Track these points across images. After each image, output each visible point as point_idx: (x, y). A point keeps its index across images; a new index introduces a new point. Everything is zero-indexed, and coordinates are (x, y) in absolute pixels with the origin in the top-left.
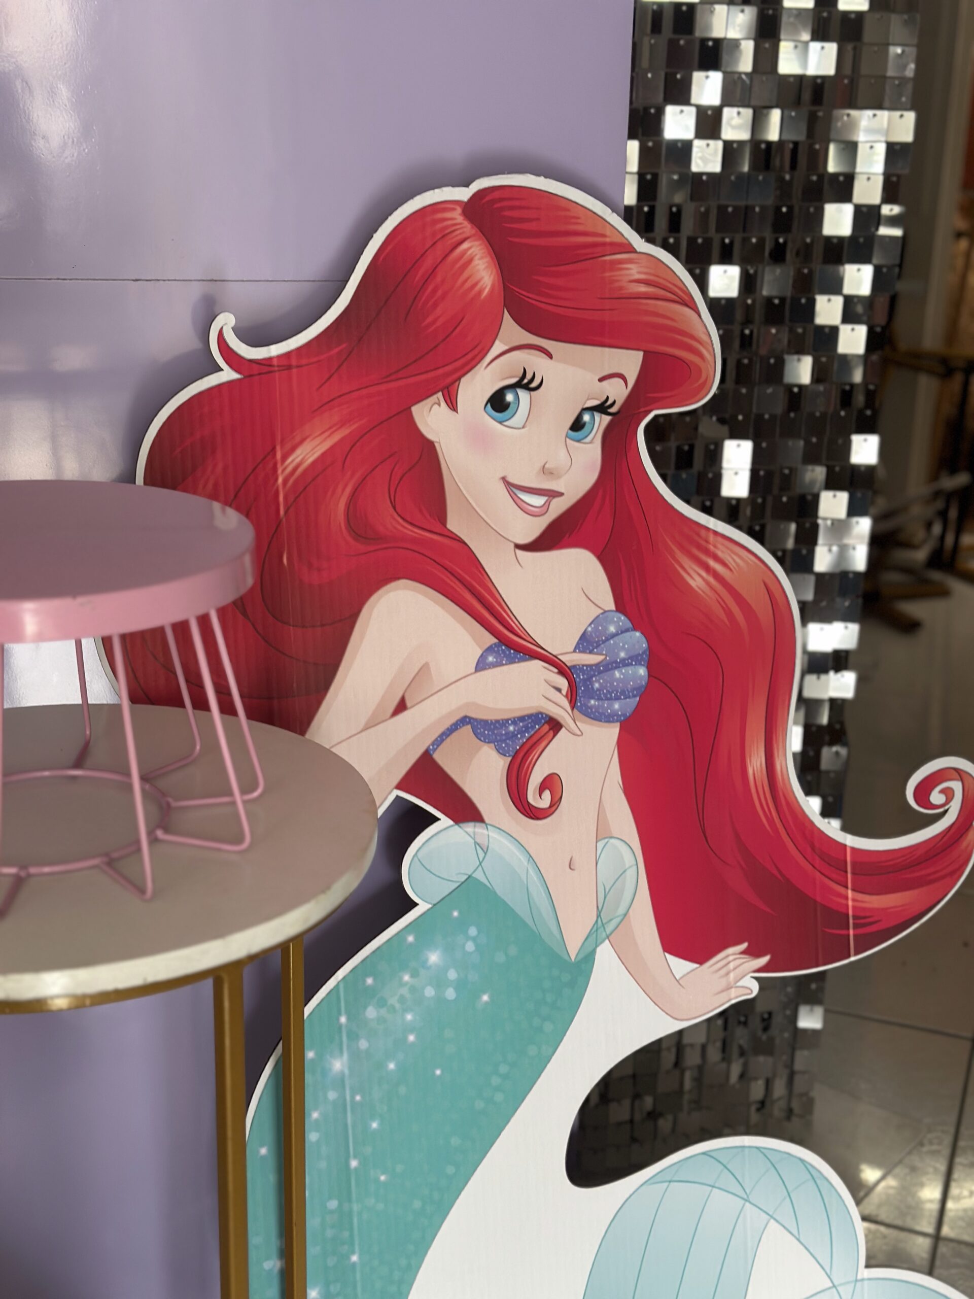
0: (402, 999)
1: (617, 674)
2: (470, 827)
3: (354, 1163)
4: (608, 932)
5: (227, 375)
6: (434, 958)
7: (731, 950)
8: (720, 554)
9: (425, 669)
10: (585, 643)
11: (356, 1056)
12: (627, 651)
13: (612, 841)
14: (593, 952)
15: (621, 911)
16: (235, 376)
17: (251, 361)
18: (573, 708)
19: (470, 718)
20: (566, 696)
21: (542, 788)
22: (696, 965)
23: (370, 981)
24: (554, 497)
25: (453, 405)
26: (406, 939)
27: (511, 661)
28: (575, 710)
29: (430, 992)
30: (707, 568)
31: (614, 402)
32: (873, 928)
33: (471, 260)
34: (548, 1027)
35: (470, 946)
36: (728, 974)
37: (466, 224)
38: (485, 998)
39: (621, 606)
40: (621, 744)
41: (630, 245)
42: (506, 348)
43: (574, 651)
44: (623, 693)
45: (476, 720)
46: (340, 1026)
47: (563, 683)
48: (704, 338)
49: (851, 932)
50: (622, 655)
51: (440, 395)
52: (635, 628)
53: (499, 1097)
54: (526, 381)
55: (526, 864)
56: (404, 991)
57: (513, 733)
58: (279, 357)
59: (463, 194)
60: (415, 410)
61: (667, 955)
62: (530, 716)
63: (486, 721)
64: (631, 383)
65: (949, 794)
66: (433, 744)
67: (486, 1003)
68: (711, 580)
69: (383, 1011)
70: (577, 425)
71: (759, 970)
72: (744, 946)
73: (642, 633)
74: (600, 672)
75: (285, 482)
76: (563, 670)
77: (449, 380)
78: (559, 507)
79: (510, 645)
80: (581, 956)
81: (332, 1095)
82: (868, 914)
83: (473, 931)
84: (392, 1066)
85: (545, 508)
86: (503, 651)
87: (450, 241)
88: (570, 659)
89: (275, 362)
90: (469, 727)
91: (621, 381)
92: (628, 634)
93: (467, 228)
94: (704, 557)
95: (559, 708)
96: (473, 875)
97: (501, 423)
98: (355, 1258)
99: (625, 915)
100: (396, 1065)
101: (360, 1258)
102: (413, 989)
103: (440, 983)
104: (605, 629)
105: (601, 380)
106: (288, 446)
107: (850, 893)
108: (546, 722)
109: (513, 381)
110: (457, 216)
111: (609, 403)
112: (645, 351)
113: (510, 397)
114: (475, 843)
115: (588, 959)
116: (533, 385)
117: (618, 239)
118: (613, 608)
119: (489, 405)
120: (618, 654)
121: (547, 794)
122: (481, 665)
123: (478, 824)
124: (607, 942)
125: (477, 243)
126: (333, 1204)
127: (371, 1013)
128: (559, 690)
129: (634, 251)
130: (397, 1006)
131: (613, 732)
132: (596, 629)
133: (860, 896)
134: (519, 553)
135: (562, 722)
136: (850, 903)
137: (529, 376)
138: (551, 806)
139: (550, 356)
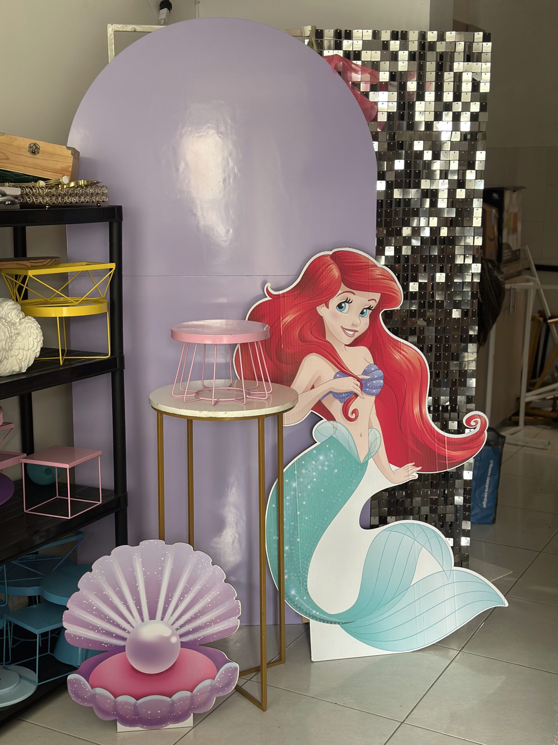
0: (312, 468)
1: (374, 382)
2: (332, 422)
3: (298, 513)
4: (372, 455)
5: (269, 298)
6: (321, 458)
7: (409, 464)
8: (404, 349)
9: (319, 377)
10: (365, 373)
11: (299, 483)
12: (377, 375)
13: (373, 429)
14: (368, 461)
15: (376, 450)
16: (271, 299)
17: (275, 295)
18: (361, 391)
19: (332, 392)
20: (360, 387)
21: (353, 413)
22: (399, 468)
23: (303, 462)
24: (356, 332)
25: (327, 307)
26: (313, 452)
27: (344, 377)
28: (362, 391)
29: (320, 467)
30: (401, 353)
31: (373, 307)
32: (454, 461)
33: (333, 269)
34: (354, 481)
35: (332, 456)
36: (409, 471)
37: (331, 260)
38: (336, 471)
39: (375, 363)
40: (376, 401)
41: (376, 265)
42: (342, 292)
43: (362, 375)
44: (376, 387)
45: (334, 392)
46: (295, 474)
47: (359, 384)
48: (398, 289)
49: (447, 462)
50: (376, 376)
51: (324, 304)
52: (380, 369)
53: (340, 500)
54: (347, 301)
55: (348, 433)
56: (313, 466)
57: (344, 396)
58: (282, 294)
59: (331, 253)
60: (317, 308)
61: (390, 464)
62: (349, 392)
63: (336, 393)
64: (377, 302)
65: (476, 422)
66: (321, 398)
67: (336, 472)
68: (402, 356)
69: (307, 471)
70: (362, 313)
71: (418, 471)
72: (414, 463)
73: (382, 371)
74: (370, 381)
75: (283, 326)
76: (358, 380)
77: (327, 300)
78: (357, 335)
79: (343, 372)
80: (364, 462)
81: (292, 493)
82: (452, 457)
83: (332, 451)
84: (309, 487)
85: (353, 335)
86: (342, 374)
87: (326, 265)
88: (361, 377)
89: (281, 295)
90: (332, 394)
91: (374, 301)
92: (378, 371)
93: (332, 261)
94: (399, 350)
95: (358, 391)
96: (333, 436)
97: (341, 312)
98: (298, 540)
99: (377, 451)
100: (311, 486)
101: (300, 540)
102: (315, 466)
103: (323, 465)
104: (371, 369)
105: (369, 301)
106: (284, 317)
107: (446, 450)
108: (354, 394)
109: (345, 300)
110: (329, 258)
111: (371, 307)
112: (381, 293)
113: (343, 305)
114: (334, 427)
115: (366, 463)
116: (350, 302)
117: (373, 264)
118: (373, 363)
119: (337, 307)
120: (375, 376)
121: (354, 415)
122: (335, 377)
123: (334, 421)
124: (372, 458)
125: (334, 265)
126: (292, 524)
127: (303, 471)
128: (357, 385)
129: (378, 267)
130: (311, 471)
131: (373, 398)
132: (368, 369)
133: (449, 451)
134: (346, 346)
135: (358, 394)
136: (447, 453)
137: (348, 300)
138: (355, 418)
139: (354, 294)
